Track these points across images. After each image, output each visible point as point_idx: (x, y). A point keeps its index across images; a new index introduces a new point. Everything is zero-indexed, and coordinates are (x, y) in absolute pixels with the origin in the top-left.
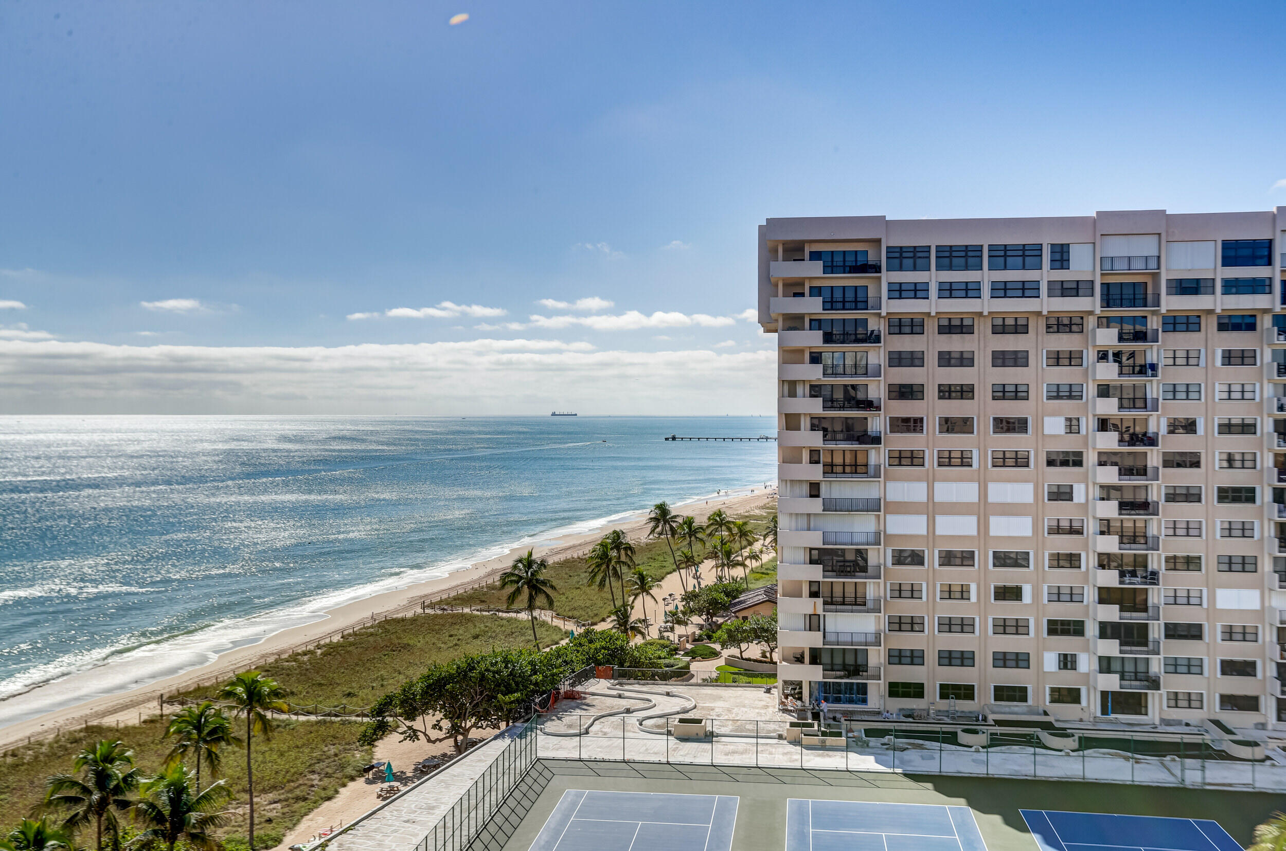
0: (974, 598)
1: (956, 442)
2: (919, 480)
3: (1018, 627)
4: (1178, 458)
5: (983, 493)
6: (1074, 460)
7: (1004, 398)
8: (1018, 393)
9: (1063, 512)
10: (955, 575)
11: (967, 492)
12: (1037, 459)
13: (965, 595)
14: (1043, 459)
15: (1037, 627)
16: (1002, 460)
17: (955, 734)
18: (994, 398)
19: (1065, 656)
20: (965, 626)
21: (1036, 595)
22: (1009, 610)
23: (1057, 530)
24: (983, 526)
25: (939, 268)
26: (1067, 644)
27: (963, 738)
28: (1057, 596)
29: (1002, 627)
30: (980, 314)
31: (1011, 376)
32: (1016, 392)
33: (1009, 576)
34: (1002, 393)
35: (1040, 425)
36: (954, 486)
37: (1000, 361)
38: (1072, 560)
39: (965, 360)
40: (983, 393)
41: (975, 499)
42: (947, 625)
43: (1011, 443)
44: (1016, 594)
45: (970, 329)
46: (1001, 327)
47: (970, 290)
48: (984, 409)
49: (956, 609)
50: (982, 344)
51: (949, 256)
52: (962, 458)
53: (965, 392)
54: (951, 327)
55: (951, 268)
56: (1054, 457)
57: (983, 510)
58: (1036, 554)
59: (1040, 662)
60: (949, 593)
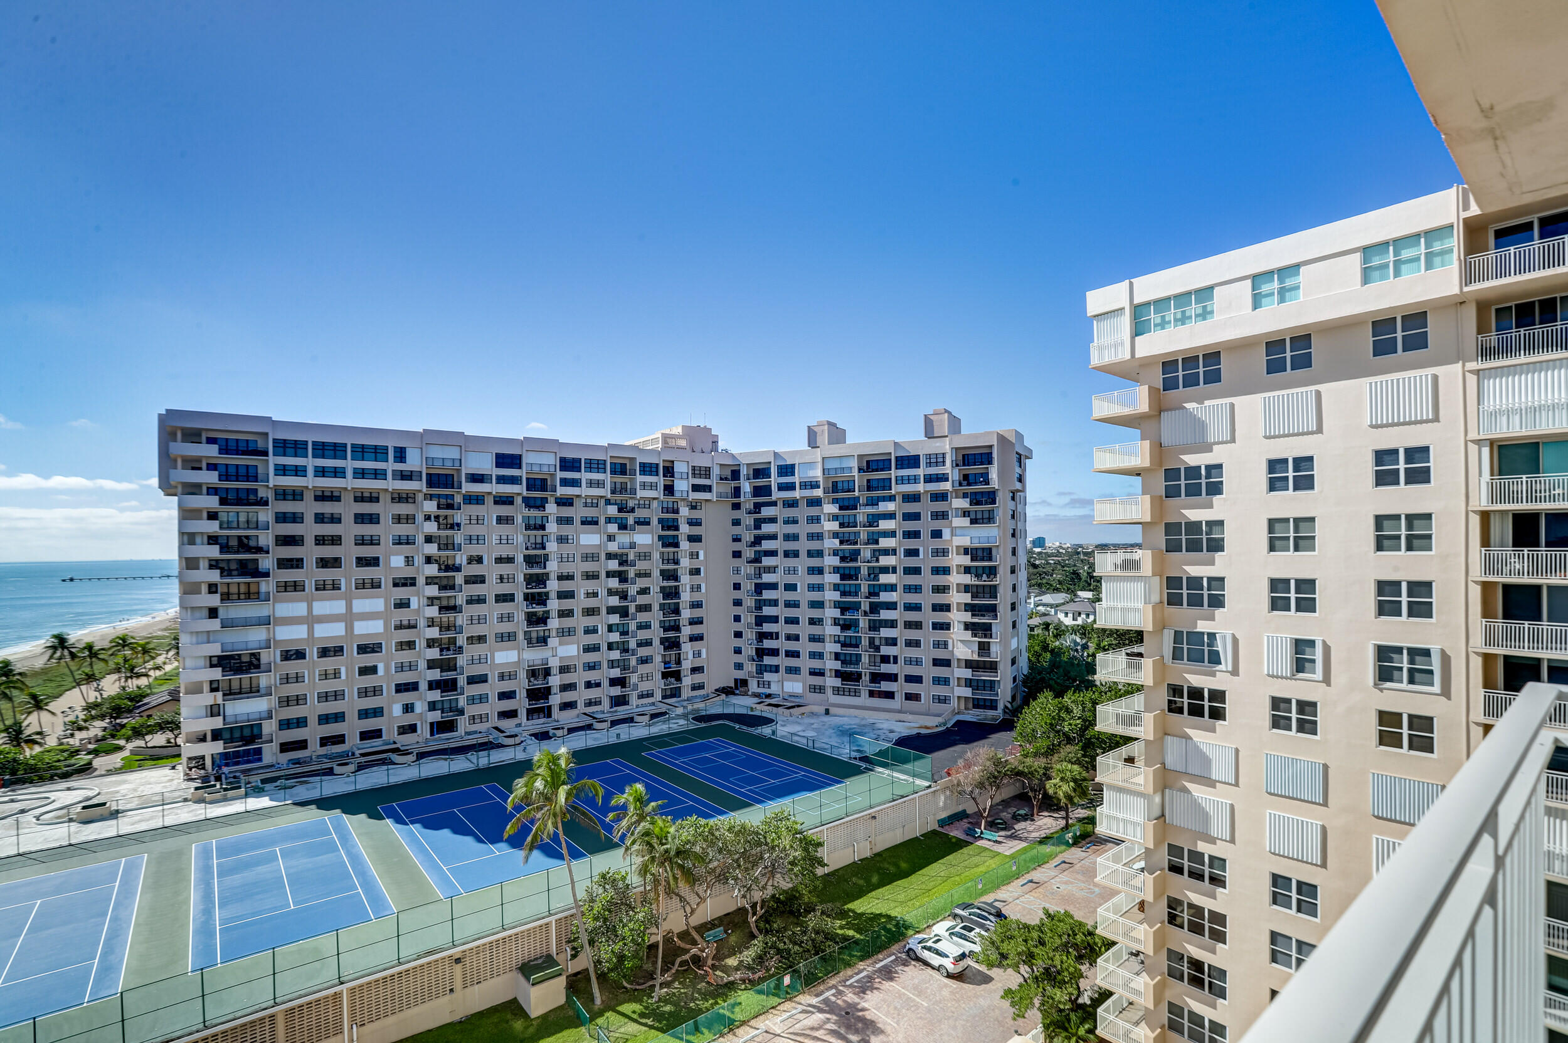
0: (343, 676)
1: (328, 574)
2: (301, 601)
3: (377, 692)
4: (473, 578)
5: (349, 607)
6: (410, 582)
7: (363, 544)
8: (373, 541)
9: (404, 615)
10: (330, 663)
11: (337, 606)
12: (386, 583)
13: (337, 675)
14: (390, 583)
15: (389, 689)
16: (362, 585)
17: (331, 769)
18: (356, 544)
19: (407, 705)
20: (338, 696)
21: (387, 669)
22: (368, 681)
23: (400, 627)
24: (350, 628)
25: (314, 456)
26: (407, 697)
27: (338, 770)
28: (401, 668)
29: (364, 693)
30: (346, 489)
31: (367, 530)
32: (372, 540)
33: (368, 660)
34: (361, 541)
35: (388, 562)
36: (327, 603)
37: (360, 520)
38: (410, 645)
39: (335, 519)
40: (348, 541)
41: (344, 611)
42: (325, 697)
43: (368, 573)
44: (373, 670)
45: (338, 499)
46: (360, 498)
47: (338, 473)
48: (348, 552)
49: (331, 686)
50: (347, 509)
51: (322, 449)
52: (324, 585)
53: (336, 540)
54: (323, 497)
55: (323, 457)
56: (397, 581)
57: (349, 618)
58: (387, 644)
59: (391, 712)
60: (325, 676)
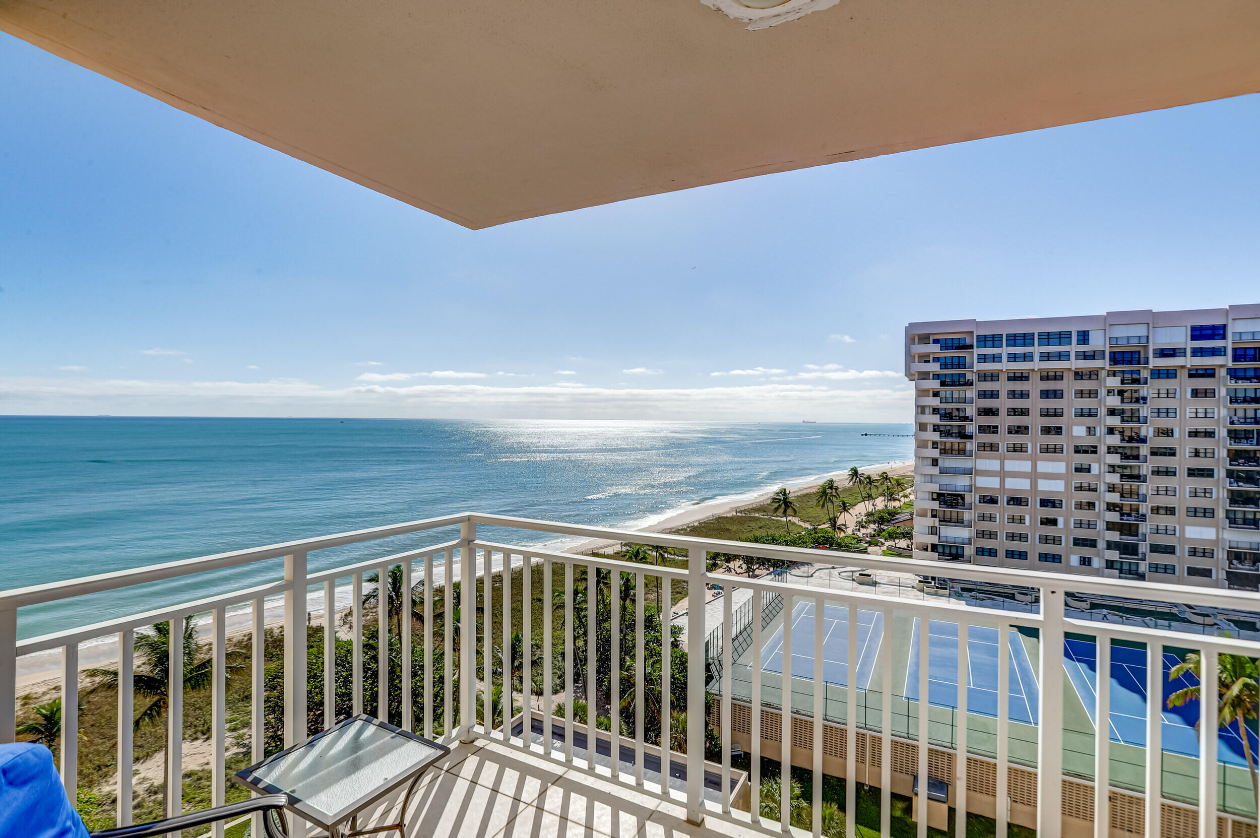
0: (1027, 523)
1: (1018, 439)
2: (995, 458)
3: (1056, 540)
5: (1034, 466)
6: (1094, 450)
7: (1047, 415)
8: (1057, 413)
9: (1084, 479)
10: (1016, 510)
11: (1024, 466)
12: (1068, 449)
13: (1022, 521)
14: (1072, 449)
15: (1067, 541)
16: (1046, 450)
17: (1014, 594)
18: (1041, 415)
19: (1084, 558)
20: (1022, 537)
21: (1066, 523)
22: (1049, 531)
23: (1080, 488)
24: (1034, 484)
25: (1007, 346)
26: (1086, 552)
27: (1018, 596)
28: (1080, 524)
29: (1045, 539)
30: (1033, 370)
31: (1052, 403)
32: (1055, 412)
33: (1050, 513)
34: (1046, 413)
35: (1070, 431)
36: (1016, 462)
37: (1045, 396)
38: (1091, 505)
39: (1024, 395)
40: (1035, 413)
41: (1030, 470)
42: (1011, 537)
43: (1052, 440)
44: (1054, 522)
45: (1027, 378)
46: (1046, 377)
47: (1027, 357)
48: (1035, 422)
49: (1016, 529)
50: (1035, 386)
51: (1013, 340)
52: (1021, 448)
53: (1024, 412)
54: (1015, 377)
55: (1015, 346)
56: (1080, 448)
57: (1034, 476)
58: (1067, 502)
59: (1068, 561)
60: (1012, 520)
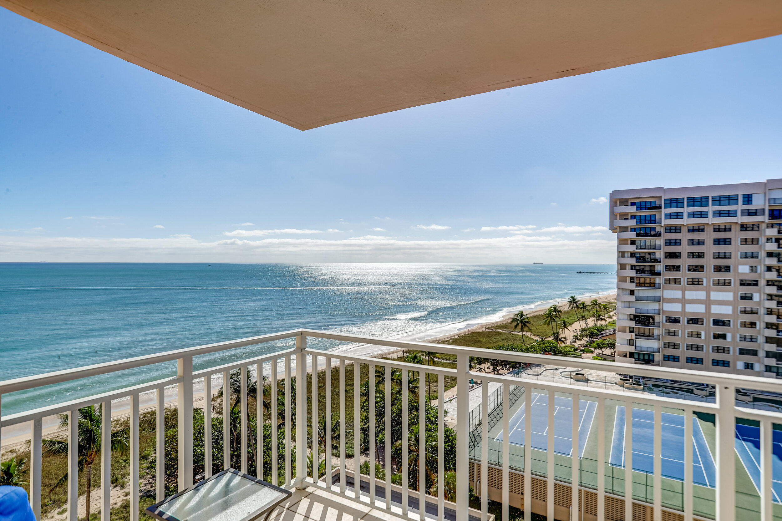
0: (703, 337)
1: (696, 275)
2: (678, 289)
3: (725, 350)
5: (708, 296)
6: (755, 283)
7: (719, 258)
8: (726, 256)
9: (748, 305)
10: (695, 328)
11: (701, 295)
12: (735, 283)
13: (699, 336)
14: (738, 283)
15: (734, 351)
16: (718, 283)
17: (692, 390)
18: (714, 258)
19: (748, 364)
20: (699, 348)
21: (734, 338)
22: (720, 343)
23: (744, 312)
24: (708, 309)
25: (688, 206)
26: (749, 359)
27: (696, 391)
28: (744, 338)
29: (717, 349)
30: (708, 224)
31: (722, 249)
32: (725, 255)
33: (720, 330)
34: (718, 256)
35: (736, 269)
36: (694, 292)
37: (717, 243)
38: (753, 325)
39: (700, 243)
40: (709, 256)
41: (705, 298)
42: (691, 347)
43: (722, 276)
44: (724, 337)
45: (703, 230)
46: (718, 229)
47: (703, 215)
48: (709, 262)
49: (695, 341)
50: (709, 236)
51: (693, 202)
52: (698, 282)
53: (700, 255)
54: (693, 230)
55: (693, 206)
56: (744, 282)
57: (708, 302)
58: (734, 321)
59: (735, 365)
60: (691, 335)
